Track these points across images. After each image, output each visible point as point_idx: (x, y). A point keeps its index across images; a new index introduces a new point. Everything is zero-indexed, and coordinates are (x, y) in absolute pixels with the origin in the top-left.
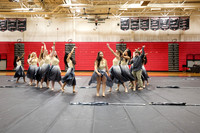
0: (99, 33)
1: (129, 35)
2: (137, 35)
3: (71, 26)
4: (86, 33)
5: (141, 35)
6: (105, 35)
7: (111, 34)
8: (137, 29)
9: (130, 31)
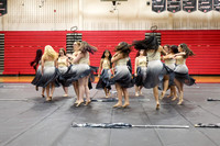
0: (118, 17)
1: (165, 20)
2: (178, 19)
3: (75, 6)
4: (98, 17)
5: (185, 20)
6: (128, 19)
7: (137, 18)
8: (177, 10)
9: (166, 13)
